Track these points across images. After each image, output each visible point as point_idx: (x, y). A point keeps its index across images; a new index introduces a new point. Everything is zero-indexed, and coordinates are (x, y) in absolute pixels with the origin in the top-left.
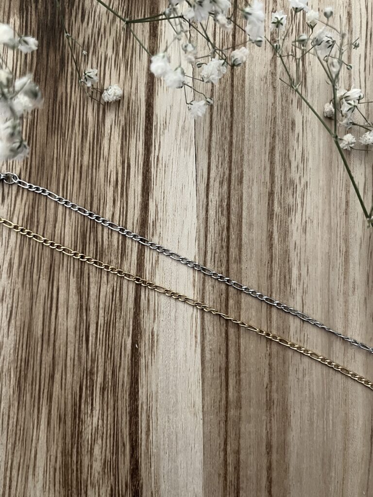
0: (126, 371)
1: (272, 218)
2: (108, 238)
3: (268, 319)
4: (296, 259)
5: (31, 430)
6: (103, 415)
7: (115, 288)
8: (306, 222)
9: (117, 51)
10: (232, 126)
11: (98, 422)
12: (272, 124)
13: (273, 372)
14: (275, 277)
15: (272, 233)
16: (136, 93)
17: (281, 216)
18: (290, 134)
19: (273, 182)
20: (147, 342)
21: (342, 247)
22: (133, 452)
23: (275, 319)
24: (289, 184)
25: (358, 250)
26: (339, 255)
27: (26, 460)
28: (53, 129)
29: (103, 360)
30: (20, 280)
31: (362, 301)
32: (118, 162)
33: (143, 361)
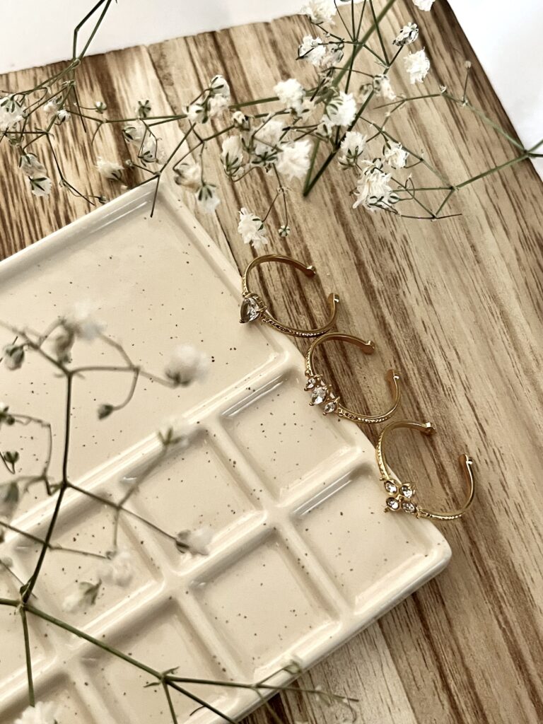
1: (374, 298)
4: (433, 344)
8: (426, 289)
9: (63, 137)
10: (268, 192)
15: (383, 317)
17: (386, 291)
18: (355, 181)
19: (355, 249)
21: (492, 308)
24: (380, 246)
25: (518, 306)
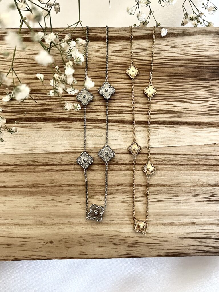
0: (52, 115)
1: (128, 186)
2: (117, 105)
3: (79, 185)
5: (22, 70)
6: (30, 105)
7: (92, 109)
8: (127, 203)
9: (211, 106)
10: (174, 165)
11: (27, 102)
12: (177, 185)
13: (52, 188)
14: (100, 188)
15: (121, 186)
16: (190, 117)
18: (171, 195)
20: (66, 125)
21: (115, 221)
22: (12, 120)
23: (78, 188)
25: (114, 230)
26: (111, 220)
27: (7, 68)
28: (170, 76)
29: (57, 104)
30: (95, 62)
31: (88, 232)
32: (155, 109)
33: (56, 123)
